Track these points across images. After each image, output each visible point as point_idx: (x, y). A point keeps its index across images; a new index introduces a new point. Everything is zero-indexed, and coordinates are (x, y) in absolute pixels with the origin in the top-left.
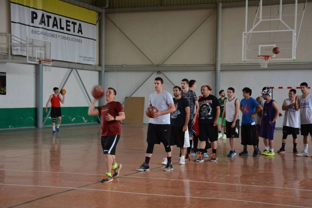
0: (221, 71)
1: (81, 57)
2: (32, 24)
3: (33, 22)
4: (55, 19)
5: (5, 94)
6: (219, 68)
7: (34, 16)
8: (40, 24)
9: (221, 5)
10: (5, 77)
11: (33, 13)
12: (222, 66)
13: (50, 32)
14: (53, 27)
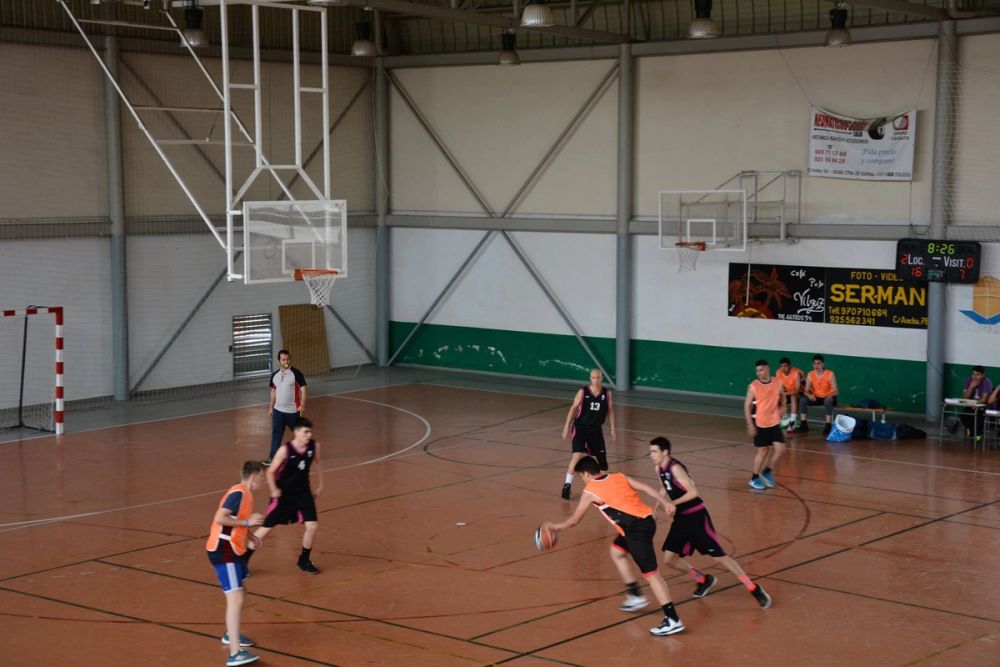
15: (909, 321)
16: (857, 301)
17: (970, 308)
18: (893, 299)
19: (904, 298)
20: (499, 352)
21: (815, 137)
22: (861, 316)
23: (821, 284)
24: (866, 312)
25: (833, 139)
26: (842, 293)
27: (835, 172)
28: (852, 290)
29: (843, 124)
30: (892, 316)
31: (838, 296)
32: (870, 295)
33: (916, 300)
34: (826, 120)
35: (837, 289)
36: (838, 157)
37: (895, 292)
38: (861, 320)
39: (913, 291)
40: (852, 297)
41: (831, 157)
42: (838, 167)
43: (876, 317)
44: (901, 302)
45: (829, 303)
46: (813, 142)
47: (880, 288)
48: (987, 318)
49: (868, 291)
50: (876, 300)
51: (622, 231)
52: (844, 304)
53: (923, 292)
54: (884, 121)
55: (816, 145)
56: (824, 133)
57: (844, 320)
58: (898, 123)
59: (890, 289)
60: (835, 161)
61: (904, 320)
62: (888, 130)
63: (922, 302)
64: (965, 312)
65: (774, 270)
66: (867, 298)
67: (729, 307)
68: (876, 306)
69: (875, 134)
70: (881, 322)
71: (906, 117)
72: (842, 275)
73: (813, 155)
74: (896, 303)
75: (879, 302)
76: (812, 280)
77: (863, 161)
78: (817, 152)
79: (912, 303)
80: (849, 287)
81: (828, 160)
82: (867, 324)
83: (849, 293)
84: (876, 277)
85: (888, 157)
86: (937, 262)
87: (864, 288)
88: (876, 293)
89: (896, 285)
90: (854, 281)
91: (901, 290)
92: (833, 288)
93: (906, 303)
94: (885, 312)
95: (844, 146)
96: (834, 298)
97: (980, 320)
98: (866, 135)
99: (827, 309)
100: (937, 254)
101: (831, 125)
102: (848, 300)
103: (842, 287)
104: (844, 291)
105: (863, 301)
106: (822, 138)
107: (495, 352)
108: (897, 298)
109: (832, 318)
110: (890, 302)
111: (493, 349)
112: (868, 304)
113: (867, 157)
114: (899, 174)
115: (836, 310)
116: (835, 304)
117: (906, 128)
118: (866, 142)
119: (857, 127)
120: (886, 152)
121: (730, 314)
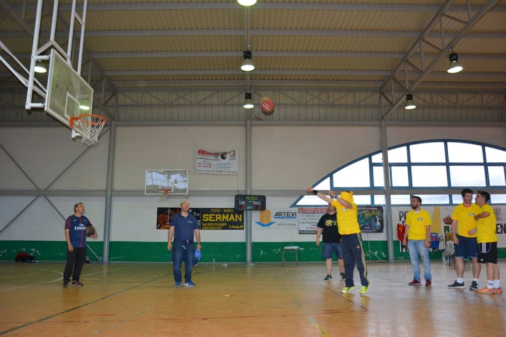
15: (235, 227)
16: (214, 220)
17: (259, 221)
18: (229, 219)
19: (233, 219)
20: (37, 251)
21: (198, 158)
22: (216, 226)
23: (199, 215)
24: (218, 224)
25: (205, 159)
26: (207, 217)
27: (207, 171)
28: (212, 216)
29: (210, 154)
30: (228, 226)
31: (206, 219)
32: (219, 218)
33: (238, 219)
34: (202, 152)
35: (205, 216)
36: (208, 165)
37: (229, 217)
38: (216, 228)
39: (237, 216)
40: (212, 219)
41: (205, 165)
42: (208, 169)
43: (222, 226)
44: (232, 220)
45: (202, 222)
46: (197, 160)
47: (223, 215)
48: (265, 224)
49: (218, 216)
50: (222, 220)
51: (109, 195)
52: (209, 222)
53: (241, 215)
54: (226, 153)
55: (198, 161)
56: (202, 157)
57: (209, 228)
58: (232, 153)
59: (227, 215)
60: (206, 167)
61: (233, 227)
62: (228, 156)
63: (240, 220)
64: (257, 223)
65: (178, 210)
66: (218, 220)
67: (157, 225)
68: (222, 222)
69: (223, 157)
70: (224, 228)
71: (235, 152)
72: (208, 211)
73: (197, 165)
74: (230, 220)
75: (223, 220)
76: (195, 213)
77: (218, 167)
78: (199, 163)
79: (236, 220)
80: (211, 215)
81: (204, 167)
82: (219, 229)
83: (210, 218)
84: (222, 211)
85: (227, 166)
86: (250, 203)
87: (217, 215)
88: (222, 217)
89: (230, 214)
90: (213, 213)
91: (232, 215)
92: (204, 216)
93: (234, 220)
94: (226, 224)
95: (210, 162)
96: (204, 220)
97: (263, 225)
98: (220, 157)
99: (201, 224)
100: (250, 200)
101: (204, 154)
102: (210, 220)
103: (207, 215)
104: (208, 217)
105: (217, 220)
106: (201, 158)
107: (35, 251)
108: (231, 218)
109: (203, 227)
110: (228, 220)
111: (34, 250)
112: (219, 221)
113: (219, 166)
114: (233, 172)
115: (205, 224)
116: (205, 222)
117: (235, 155)
118: (219, 160)
119: (216, 155)
120: (227, 164)
121: (158, 228)
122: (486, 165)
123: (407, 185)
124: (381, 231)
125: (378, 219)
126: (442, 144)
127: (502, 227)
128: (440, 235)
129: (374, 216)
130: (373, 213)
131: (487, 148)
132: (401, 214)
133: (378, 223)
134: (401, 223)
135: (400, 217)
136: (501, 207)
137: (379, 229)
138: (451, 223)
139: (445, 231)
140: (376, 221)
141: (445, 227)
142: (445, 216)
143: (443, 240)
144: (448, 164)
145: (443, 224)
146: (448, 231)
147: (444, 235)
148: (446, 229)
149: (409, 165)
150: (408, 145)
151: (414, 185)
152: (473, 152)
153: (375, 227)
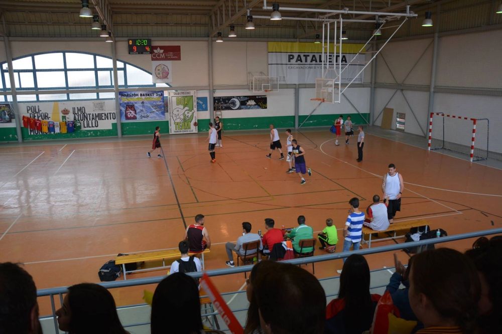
0: (434, 92)
1: (345, 79)
2: (289, 63)
3: (289, 61)
4: (314, 56)
5: (266, 108)
6: (432, 90)
7: (291, 58)
8: (296, 61)
9: (436, 35)
10: (266, 98)
11: (290, 56)
12: (435, 87)
13: (308, 66)
14: (311, 62)
122: (96, 70)
123: (33, 86)
124: (10, 121)
125: (7, 113)
126: (61, 54)
127: (105, 115)
128: (55, 123)
129: (3, 111)
130: (3, 109)
131: (97, 57)
132: (29, 108)
133: (7, 116)
134: (28, 115)
135: (28, 110)
136: (105, 101)
137: (8, 120)
138: (67, 114)
139: (63, 119)
140: (5, 114)
141: (63, 116)
142: (63, 109)
143: (58, 126)
144: (66, 70)
145: (62, 115)
146: (65, 119)
147: (58, 123)
148: (64, 117)
149: (34, 71)
150: (33, 56)
151: (39, 86)
152: (86, 60)
153: (5, 119)
